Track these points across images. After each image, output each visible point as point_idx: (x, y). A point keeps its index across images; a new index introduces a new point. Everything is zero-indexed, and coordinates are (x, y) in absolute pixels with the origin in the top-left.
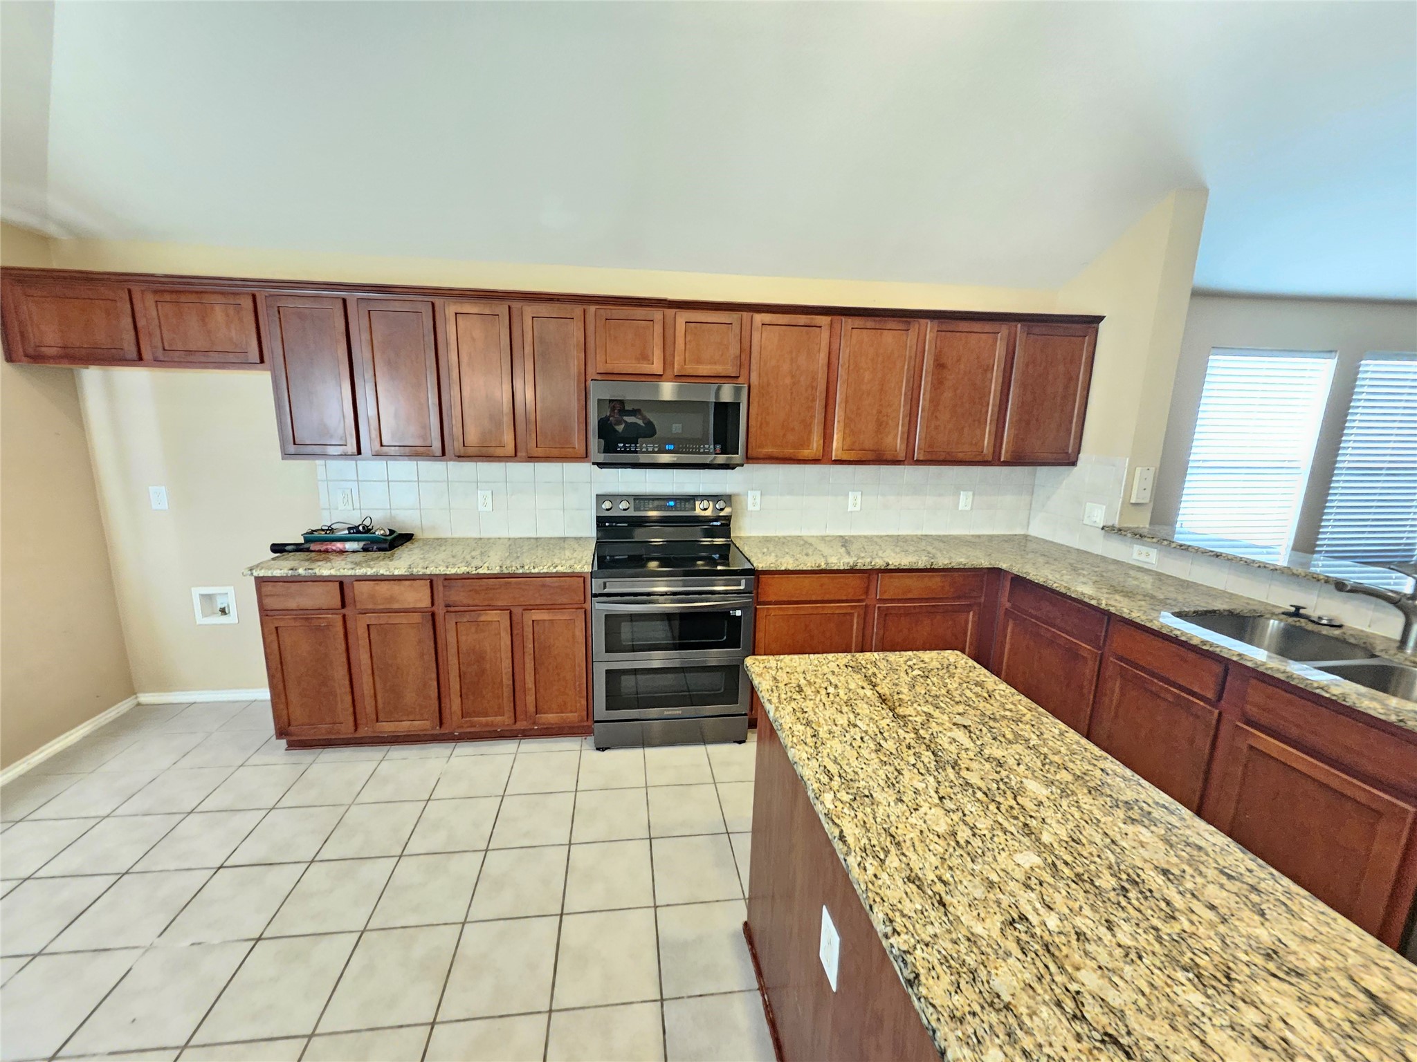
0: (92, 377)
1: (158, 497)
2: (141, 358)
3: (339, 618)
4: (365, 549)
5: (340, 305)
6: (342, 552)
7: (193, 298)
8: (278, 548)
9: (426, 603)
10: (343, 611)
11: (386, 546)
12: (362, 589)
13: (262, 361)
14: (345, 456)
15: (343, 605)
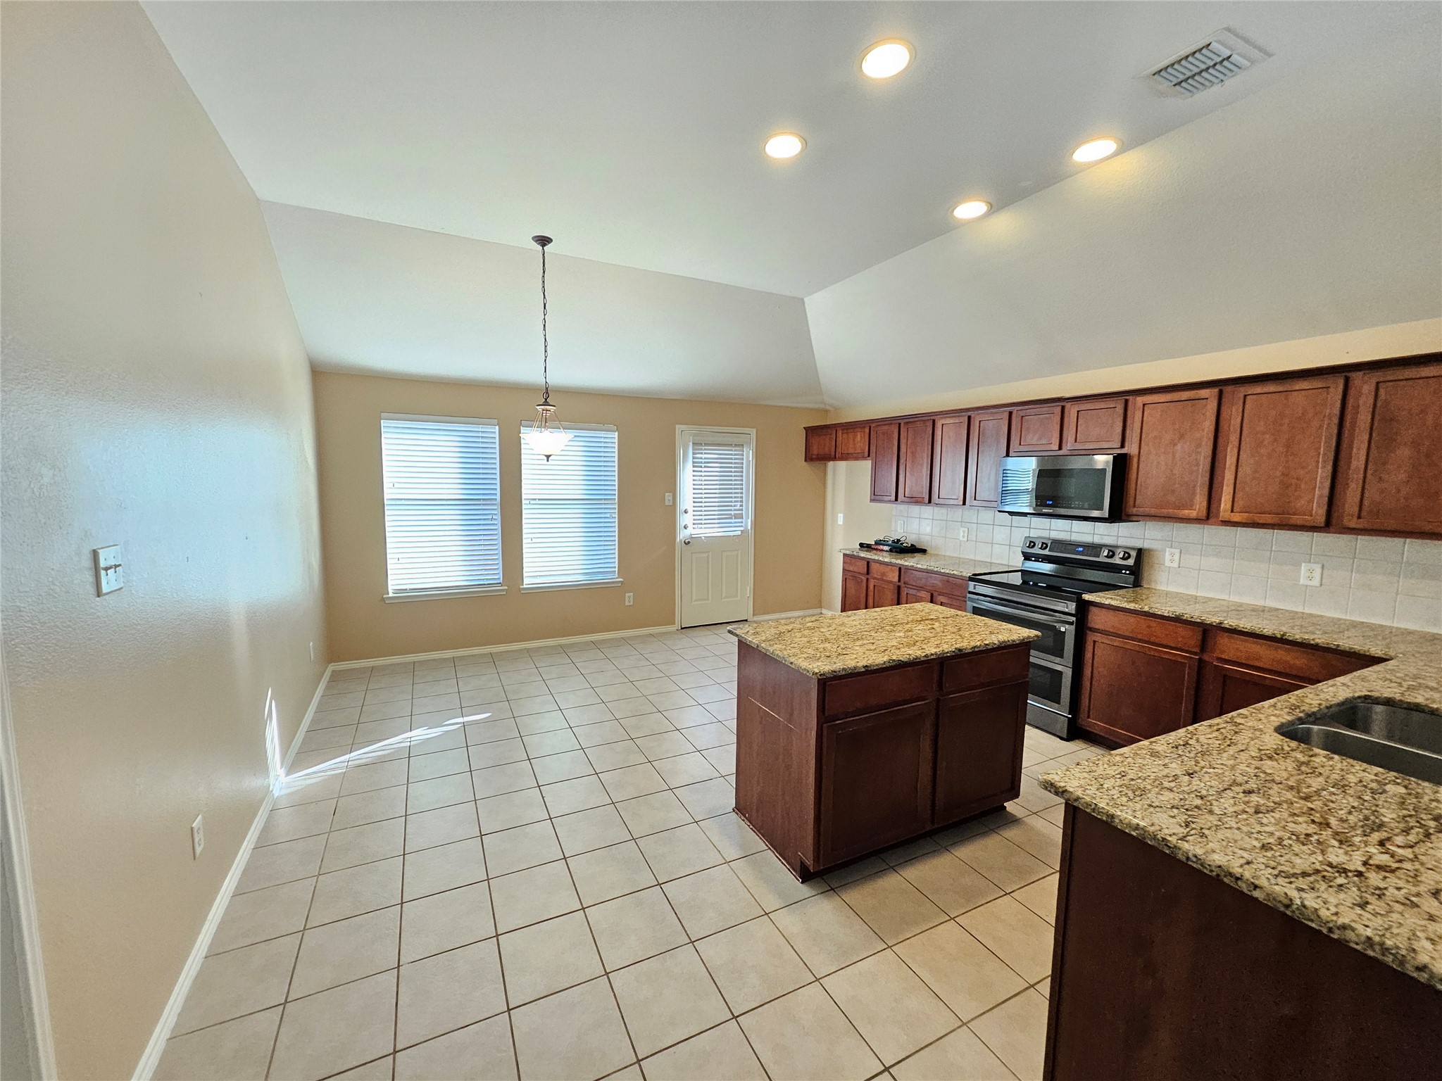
0: (831, 464)
1: (840, 519)
2: (835, 458)
3: (864, 579)
4: (891, 551)
5: (897, 425)
6: (882, 550)
7: (852, 430)
8: (861, 545)
9: (896, 579)
10: (868, 576)
11: (899, 550)
12: (874, 566)
13: (869, 456)
14: (890, 501)
15: (868, 573)
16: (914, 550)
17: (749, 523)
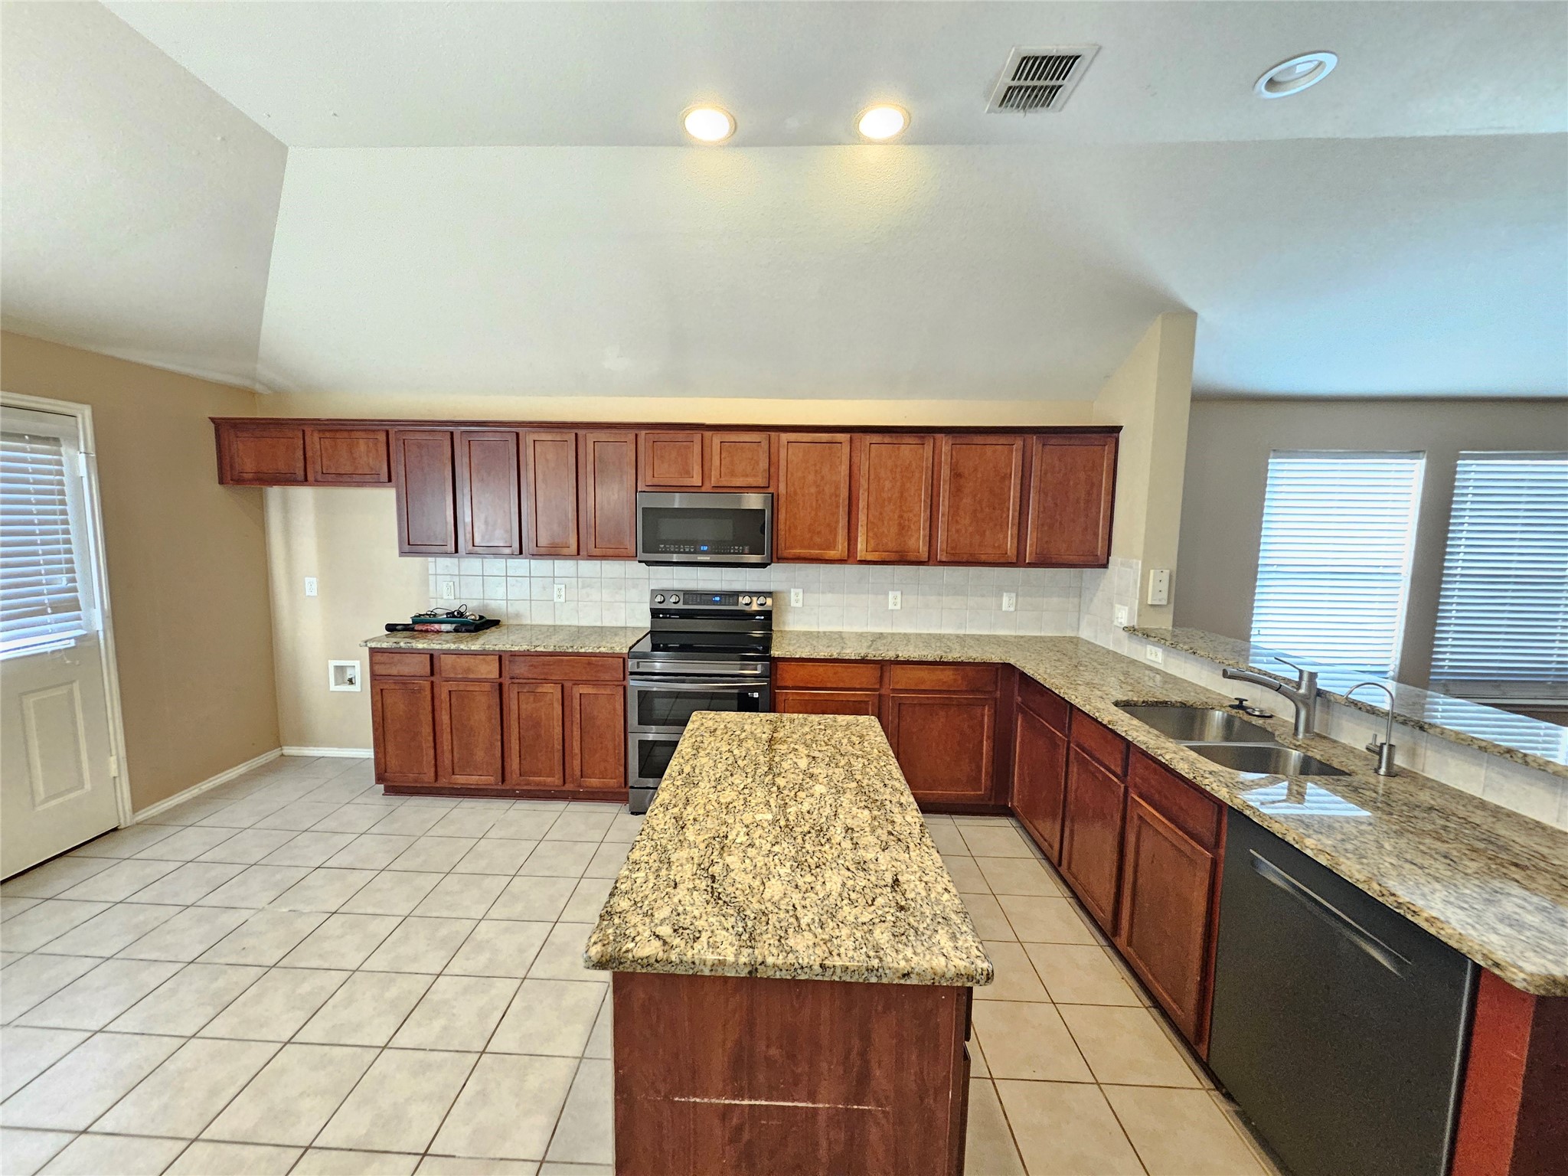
0: (274, 493)
1: (311, 586)
2: (306, 480)
3: (427, 685)
4: (456, 630)
5: (448, 436)
6: (438, 632)
7: (346, 434)
8: (391, 628)
9: (495, 674)
10: (432, 679)
11: (472, 628)
12: (447, 662)
13: (390, 480)
14: (446, 554)
15: (432, 673)
16: (484, 624)
17: (95, 617)
